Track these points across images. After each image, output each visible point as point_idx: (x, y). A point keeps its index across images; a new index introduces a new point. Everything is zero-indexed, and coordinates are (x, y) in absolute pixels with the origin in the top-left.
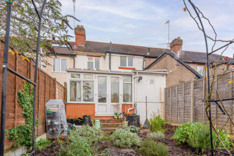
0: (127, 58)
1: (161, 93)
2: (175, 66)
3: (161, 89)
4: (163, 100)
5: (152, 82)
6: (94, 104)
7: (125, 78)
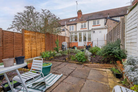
0: (96, 21)
1: (105, 36)
2: (113, 23)
3: (105, 35)
4: (106, 39)
5: (100, 32)
6: (78, 42)
7: (89, 32)
